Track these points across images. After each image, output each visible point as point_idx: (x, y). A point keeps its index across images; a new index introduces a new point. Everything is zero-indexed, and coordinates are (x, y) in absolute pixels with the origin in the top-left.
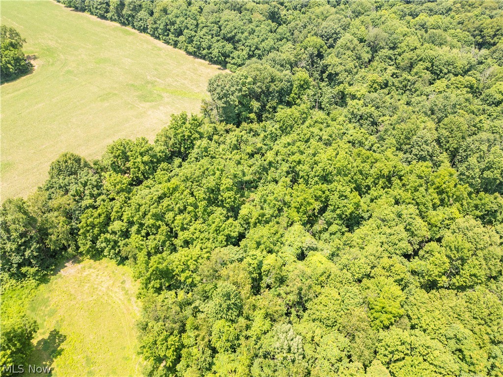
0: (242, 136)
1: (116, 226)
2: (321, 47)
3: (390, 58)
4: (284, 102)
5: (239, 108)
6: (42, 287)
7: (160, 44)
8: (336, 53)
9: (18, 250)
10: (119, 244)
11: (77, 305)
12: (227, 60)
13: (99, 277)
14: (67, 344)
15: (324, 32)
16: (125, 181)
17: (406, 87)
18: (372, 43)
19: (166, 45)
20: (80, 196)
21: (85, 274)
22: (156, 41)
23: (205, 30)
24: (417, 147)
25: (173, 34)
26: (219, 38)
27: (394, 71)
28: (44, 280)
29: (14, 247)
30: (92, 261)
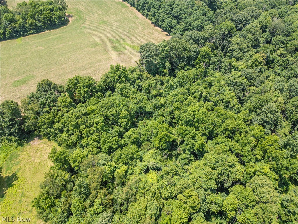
0: (152, 84)
1: (56, 125)
2: (232, 29)
3: (283, 43)
4: (191, 64)
5: (160, 65)
6: (19, 148)
7: (139, 15)
8: (240, 35)
9: (8, 127)
10: (58, 135)
11: (30, 163)
12: (172, 30)
13: (47, 150)
14: (17, 182)
15: (237, 19)
16: (68, 101)
17: (286, 65)
18: (271, 30)
19: (142, 15)
20: (44, 105)
21: (41, 146)
22: (138, 12)
23: (163, 9)
24: (264, 114)
25: (146, 9)
26: (170, 15)
27: (283, 52)
28: (21, 144)
29: (5, 125)
30: (47, 140)
